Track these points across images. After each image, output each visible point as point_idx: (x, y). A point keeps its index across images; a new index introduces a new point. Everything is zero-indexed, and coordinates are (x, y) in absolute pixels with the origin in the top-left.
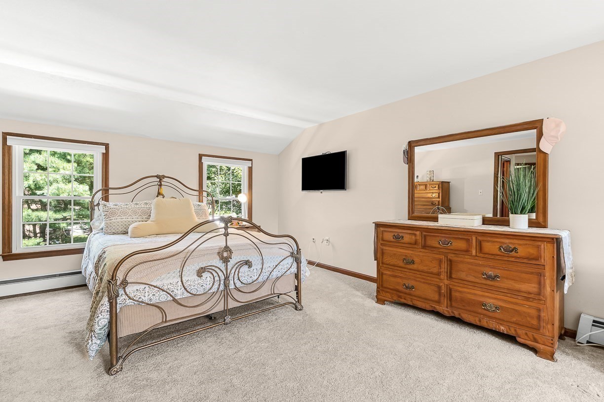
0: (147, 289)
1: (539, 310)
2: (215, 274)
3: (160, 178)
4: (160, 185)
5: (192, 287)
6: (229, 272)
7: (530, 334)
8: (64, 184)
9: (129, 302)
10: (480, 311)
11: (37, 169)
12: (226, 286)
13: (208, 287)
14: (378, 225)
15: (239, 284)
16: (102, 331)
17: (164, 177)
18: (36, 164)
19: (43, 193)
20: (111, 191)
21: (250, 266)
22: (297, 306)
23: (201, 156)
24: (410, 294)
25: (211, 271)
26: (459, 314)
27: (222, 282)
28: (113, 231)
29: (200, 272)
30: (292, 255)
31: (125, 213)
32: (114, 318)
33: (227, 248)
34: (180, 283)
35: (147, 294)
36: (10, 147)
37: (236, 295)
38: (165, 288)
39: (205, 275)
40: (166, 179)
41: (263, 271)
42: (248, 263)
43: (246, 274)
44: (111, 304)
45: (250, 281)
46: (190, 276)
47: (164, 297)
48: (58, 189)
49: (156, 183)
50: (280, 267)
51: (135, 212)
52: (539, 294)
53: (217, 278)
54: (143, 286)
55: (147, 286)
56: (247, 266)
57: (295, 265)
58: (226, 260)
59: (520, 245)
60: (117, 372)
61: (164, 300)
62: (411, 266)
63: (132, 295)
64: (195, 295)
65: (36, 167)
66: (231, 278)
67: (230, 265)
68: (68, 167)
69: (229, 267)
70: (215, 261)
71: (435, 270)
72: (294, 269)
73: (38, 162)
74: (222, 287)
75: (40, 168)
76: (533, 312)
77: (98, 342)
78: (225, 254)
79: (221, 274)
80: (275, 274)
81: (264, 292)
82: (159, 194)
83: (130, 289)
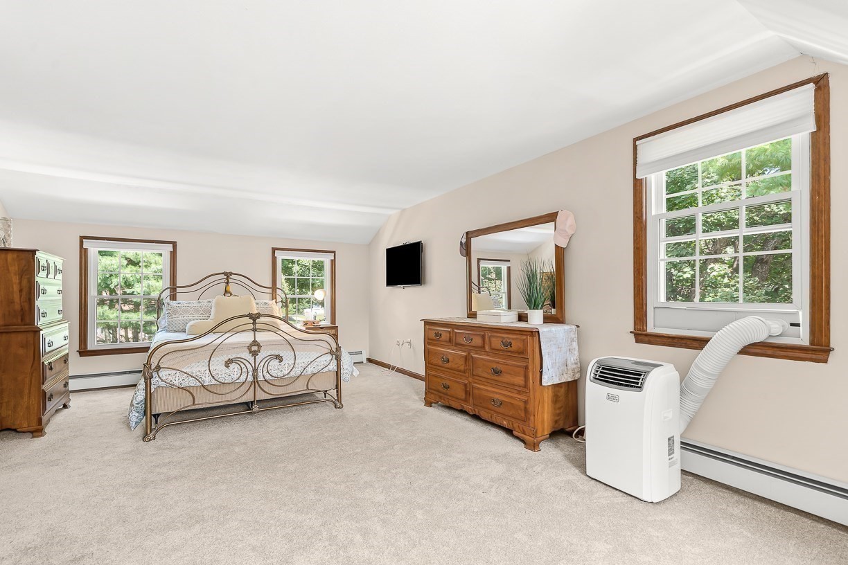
0: (178, 373)
1: (526, 402)
2: (243, 366)
3: (228, 275)
4: (228, 283)
5: (220, 376)
6: (257, 365)
7: (521, 426)
8: (155, 281)
9: (162, 384)
10: (491, 407)
11: (128, 264)
12: (255, 377)
13: (236, 377)
14: (427, 323)
15: (268, 377)
16: (139, 406)
17: (231, 274)
18: (126, 259)
19: (133, 292)
20: (178, 290)
21: (281, 360)
22: (338, 403)
23: (274, 250)
24: (446, 394)
25: (239, 363)
26: (479, 412)
27: (251, 374)
28: (175, 329)
29: (228, 363)
30: (331, 352)
31: (186, 312)
32: (149, 395)
33: (255, 343)
34: (208, 371)
35: (177, 379)
36: (86, 250)
37: (267, 387)
38: (194, 375)
39: (232, 366)
40: (233, 276)
41: (296, 365)
42: (279, 358)
43: (276, 368)
44: (146, 383)
45: (280, 374)
46: (218, 366)
47: (193, 382)
48: (149, 286)
49: (223, 281)
50: (314, 364)
51: (197, 311)
52: (526, 386)
53: (244, 370)
54: (174, 372)
55: (178, 372)
56: (278, 360)
57: (334, 362)
58: (255, 354)
59: (513, 339)
60: (150, 440)
61: (193, 385)
62: (447, 365)
63: (164, 378)
64: (224, 383)
65: (126, 262)
66: (259, 370)
67: (259, 358)
68: (160, 261)
69: (258, 361)
70: (245, 354)
71: (462, 368)
72: (333, 366)
73: (128, 256)
74: (250, 378)
75: (131, 262)
76: (522, 404)
77: (137, 415)
78: (255, 348)
79: (249, 366)
80: (310, 370)
81: (299, 387)
82: (226, 292)
83: (163, 373)
